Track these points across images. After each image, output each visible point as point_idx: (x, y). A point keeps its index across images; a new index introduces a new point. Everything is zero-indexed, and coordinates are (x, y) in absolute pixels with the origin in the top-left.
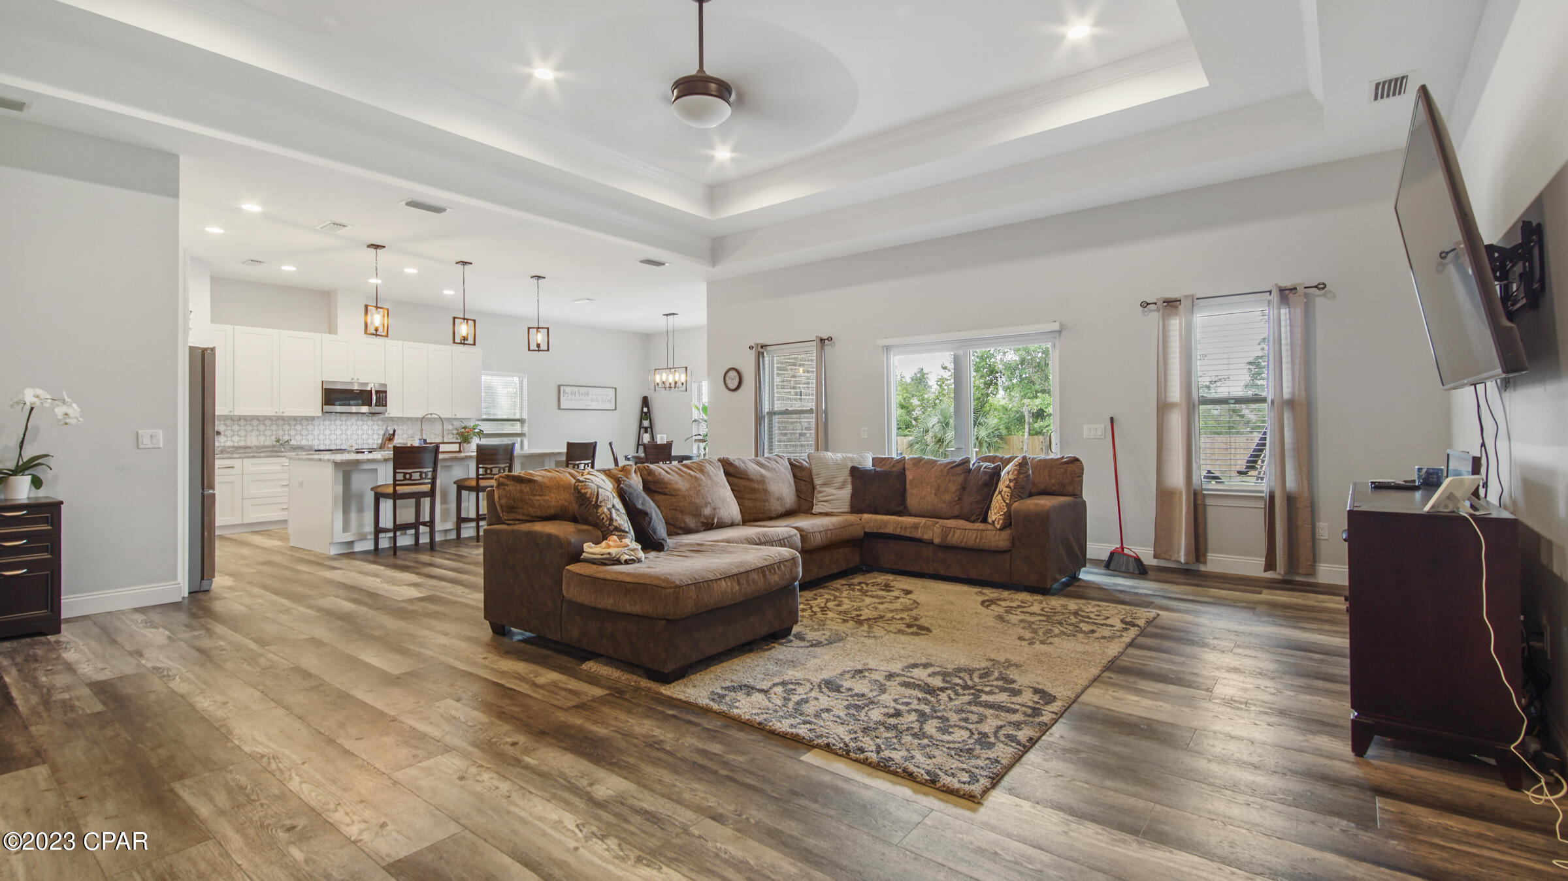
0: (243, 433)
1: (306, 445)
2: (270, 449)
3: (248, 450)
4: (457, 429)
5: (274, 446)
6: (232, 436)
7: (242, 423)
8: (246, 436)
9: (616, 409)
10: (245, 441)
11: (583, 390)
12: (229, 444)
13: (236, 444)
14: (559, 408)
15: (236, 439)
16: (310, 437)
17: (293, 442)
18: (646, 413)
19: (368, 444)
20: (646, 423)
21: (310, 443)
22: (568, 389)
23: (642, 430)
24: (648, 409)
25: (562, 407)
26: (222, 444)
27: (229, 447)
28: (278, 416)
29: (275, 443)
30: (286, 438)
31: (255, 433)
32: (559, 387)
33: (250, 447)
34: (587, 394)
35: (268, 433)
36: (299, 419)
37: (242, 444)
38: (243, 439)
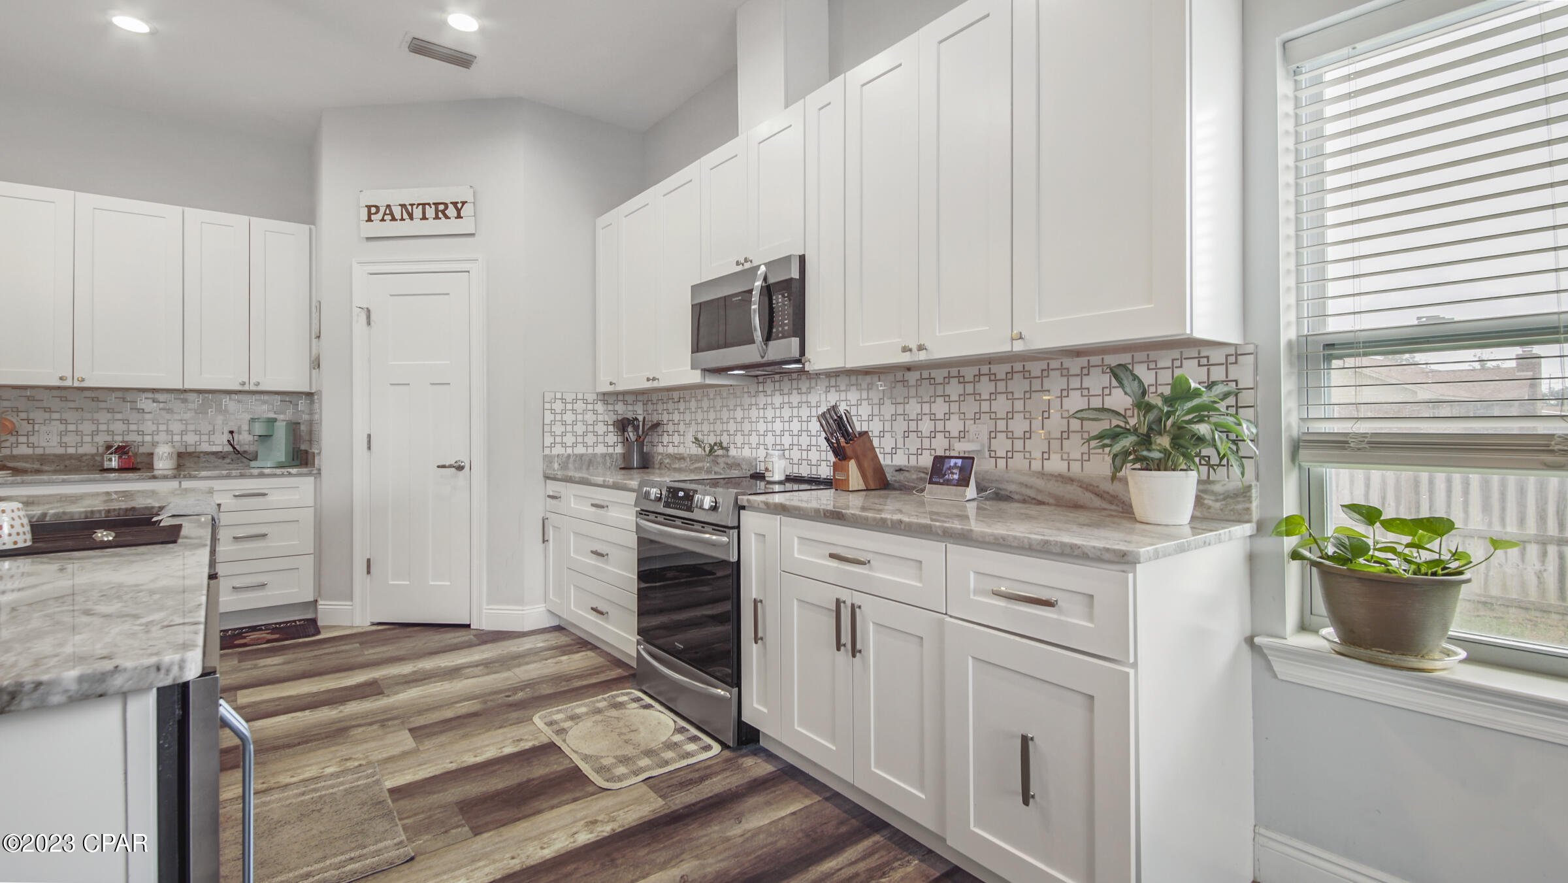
6: (674, 433)
7: (682, 406)
8: (685, 433)
15: (676, 439)
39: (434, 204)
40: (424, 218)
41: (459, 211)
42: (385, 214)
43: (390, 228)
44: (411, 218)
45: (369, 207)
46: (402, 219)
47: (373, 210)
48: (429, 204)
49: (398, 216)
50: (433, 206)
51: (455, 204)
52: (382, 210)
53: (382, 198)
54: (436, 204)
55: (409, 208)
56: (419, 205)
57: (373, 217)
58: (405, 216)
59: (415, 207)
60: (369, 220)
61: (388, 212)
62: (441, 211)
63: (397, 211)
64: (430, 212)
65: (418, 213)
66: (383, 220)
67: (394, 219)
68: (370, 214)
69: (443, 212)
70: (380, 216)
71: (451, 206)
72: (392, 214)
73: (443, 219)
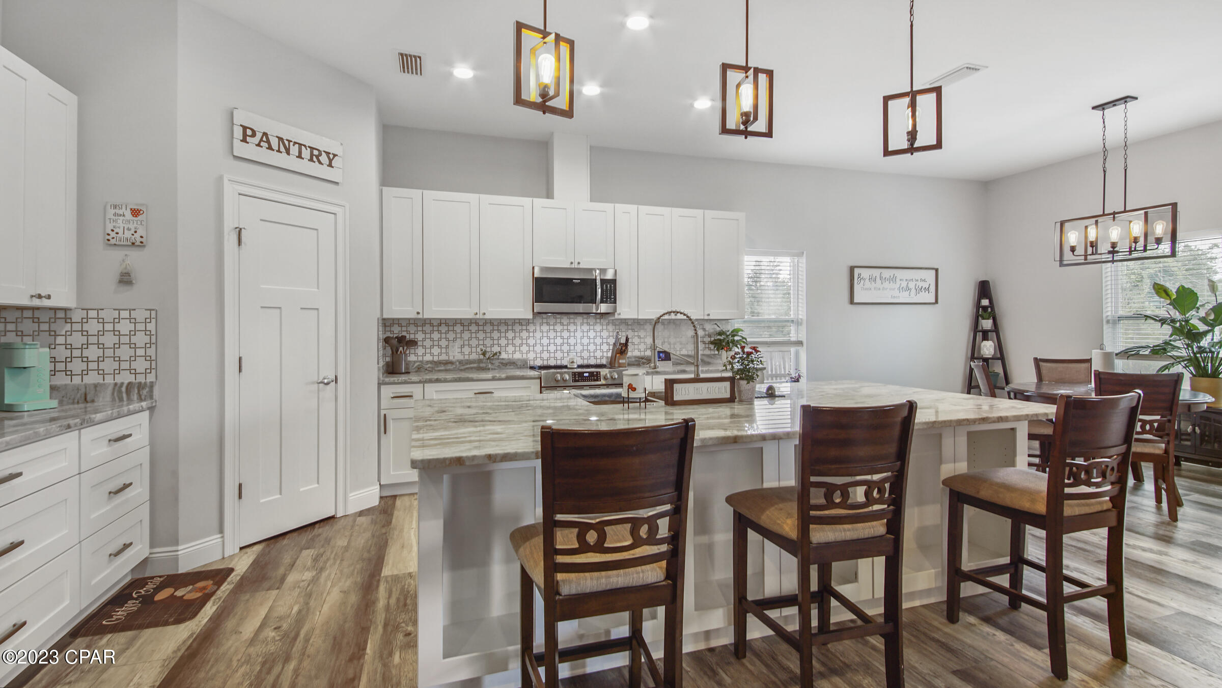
0: (444, 343)
1: (519, 360)
2: (475, 365)
3: (449, 367)
4: (710, 336)
5: (480, 361)
6: (432, 347)
7: (443, 329)
8: (447, 347)
9: (937, 302)
10: (447, 353)
11: (887, 273)
12: (428, 358)
13: (436, 359)
14: (852, 302)
15: (436, 351)
16: (524, 348)
17: (504, 356)
18: (985, 308)
19: (595, 358)
20: (987, 324)
21: (525, 356)
22: (865, 273)
23: (979, 336)
24: (991, 302)
25: (856, 301)
26: (420, 359)
27: (427, 362)
28: (486, 320)
29: (482, 357)
30: (496, 349)
31: (459, 342)
32: (852, 269)
33: (452, 363)
34: (893, 279)
35: (474, 342)
36: (510, 323)
37: (444, 357)
38: (444, 350)
39: (309, 147)
40: (300, 156)
41: (331, 161)
42: (261, 140)
43: (263, 155)
44: (288, 152)
45: (245, 128)
46: (279, 151)
47: (249, 132)
48: (305, 146)
49: (275, 147)
50: (309, 149)
51: (328, 153)
52: (259, 136)
53: (260, 124)
54: (312, 148)
55: (286, 143)
56: (295, 143)
57: (248, 139)
58: (282, 149)
59: (291, 144)
60: (244, 140)
61: (264, 139)
62: (315, 155)
63: (274, 143)
64: (306, 153)
65: (294, 150)
66: (259, 145)
67: (270, 148)
68: (245, 135)
69: (317, 157)
70: (256, 140)
71: (323, 153)
72: (268, 142)
73: (317, 163)
